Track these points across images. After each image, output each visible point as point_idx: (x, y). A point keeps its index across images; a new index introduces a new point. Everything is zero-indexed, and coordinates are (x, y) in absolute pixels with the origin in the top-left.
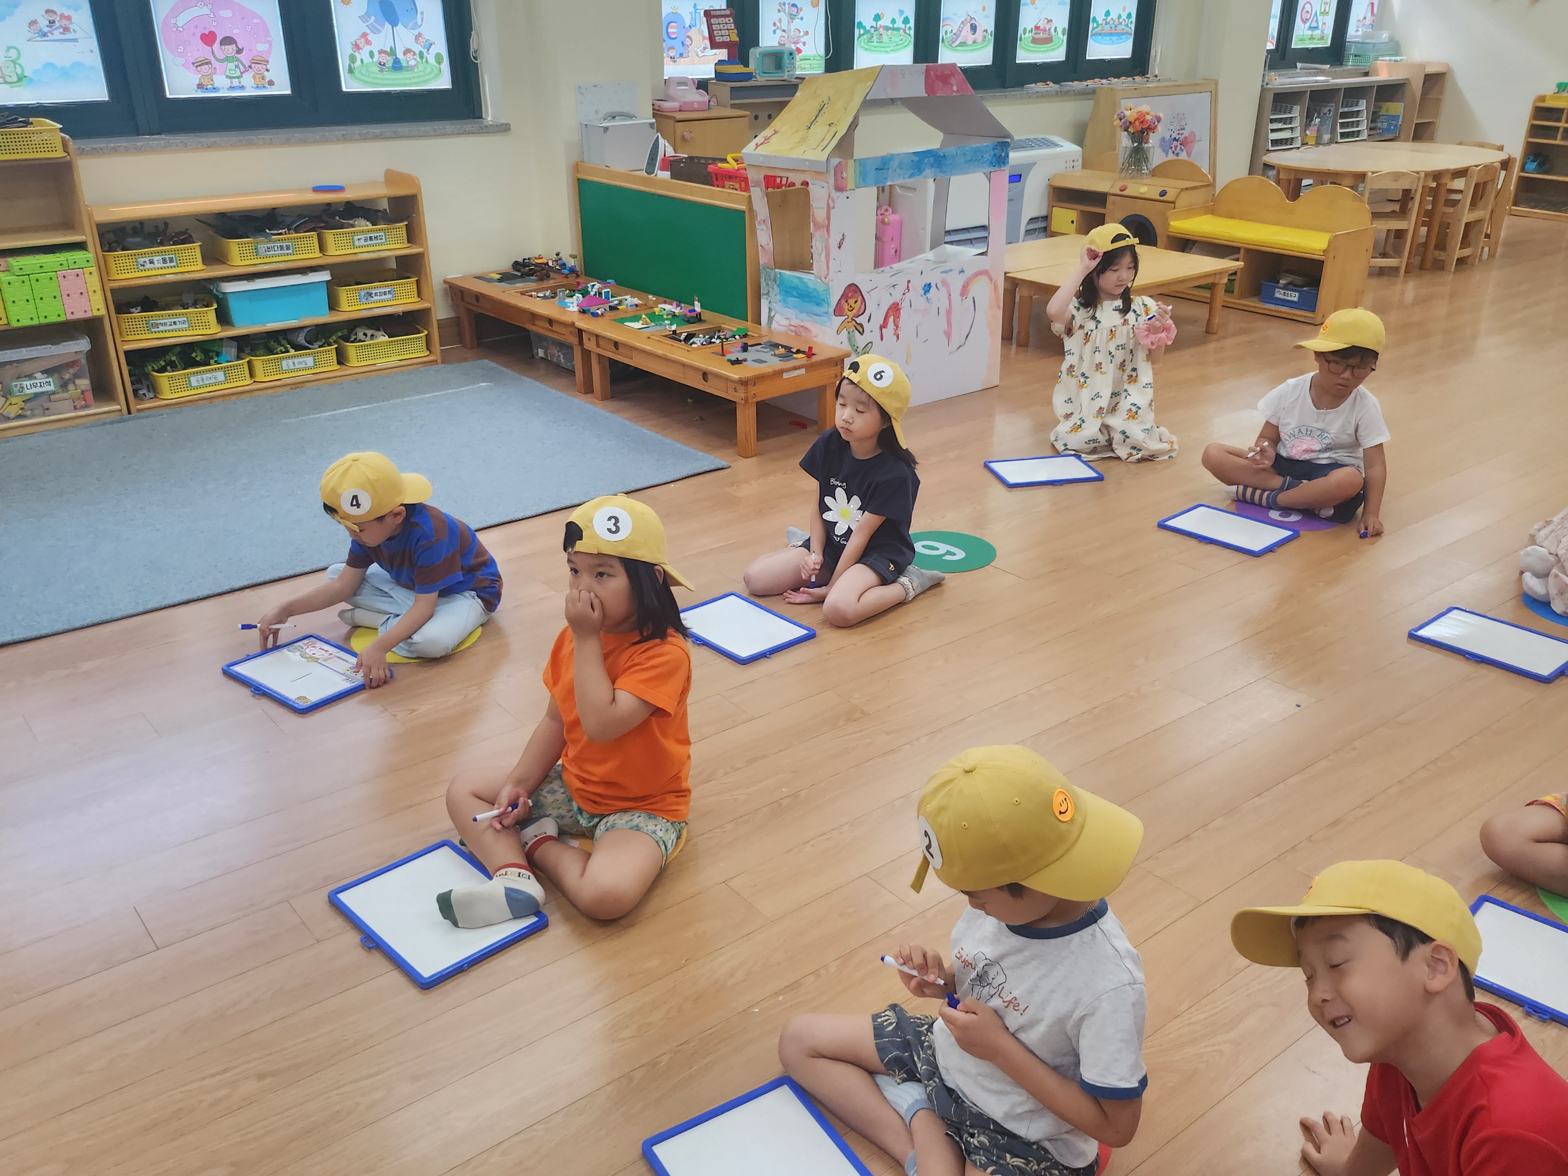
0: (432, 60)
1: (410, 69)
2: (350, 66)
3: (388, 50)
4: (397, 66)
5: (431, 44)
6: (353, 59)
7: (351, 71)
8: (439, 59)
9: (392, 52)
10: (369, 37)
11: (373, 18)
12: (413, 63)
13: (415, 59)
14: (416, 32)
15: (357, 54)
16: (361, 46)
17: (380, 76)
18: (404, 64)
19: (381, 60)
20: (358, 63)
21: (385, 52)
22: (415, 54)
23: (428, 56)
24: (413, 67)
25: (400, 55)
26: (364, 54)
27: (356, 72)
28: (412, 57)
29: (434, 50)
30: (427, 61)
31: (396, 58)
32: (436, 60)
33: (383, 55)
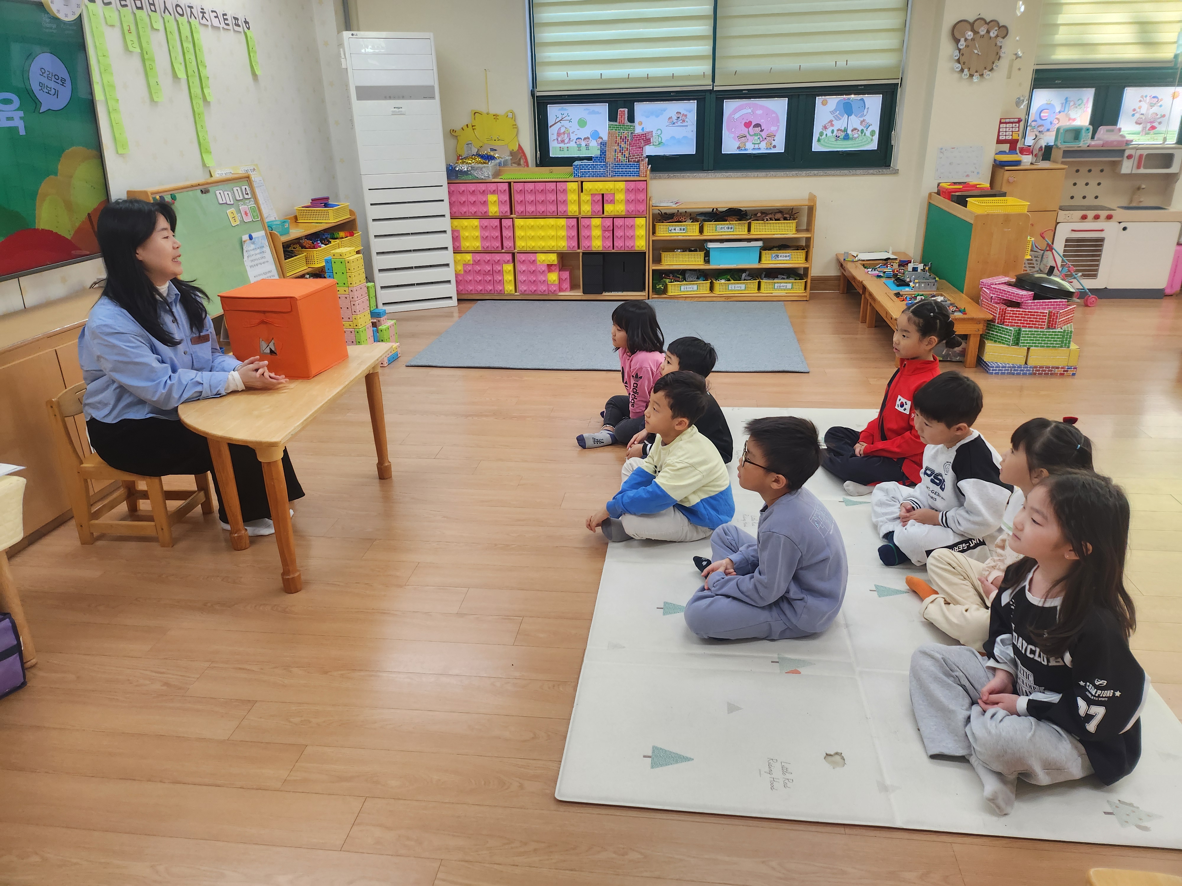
0: (868, 133)
1: (852, 139)
2: (819, 137)
3: (843, 129)
4: (847, 137)
5: (870, 125)
6: (821, 134)
7: (819, 140)
8: (873, 133)
9: (846, 130)
10: (833, 123)
11: (838, 112)
12: (856, 136)
13: (858, 134)
14: (862, 119)
15: (824, 131)
16: (828, 127)
17: (835, 143)
18: (851, 136)
19: (837, 134)
20: (824, 136)
21: (841, 130)
22: (858, 130)
23: (866, 132)
24: (856, 138)
25: (849, 132)
26: (829, 132)
27: (822, 141)
28: (856, 133)
29: (870, 129)
30: (865, 135)
31: (847, 133)
32: (870, 134)
33: (840, 132)
